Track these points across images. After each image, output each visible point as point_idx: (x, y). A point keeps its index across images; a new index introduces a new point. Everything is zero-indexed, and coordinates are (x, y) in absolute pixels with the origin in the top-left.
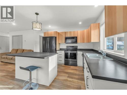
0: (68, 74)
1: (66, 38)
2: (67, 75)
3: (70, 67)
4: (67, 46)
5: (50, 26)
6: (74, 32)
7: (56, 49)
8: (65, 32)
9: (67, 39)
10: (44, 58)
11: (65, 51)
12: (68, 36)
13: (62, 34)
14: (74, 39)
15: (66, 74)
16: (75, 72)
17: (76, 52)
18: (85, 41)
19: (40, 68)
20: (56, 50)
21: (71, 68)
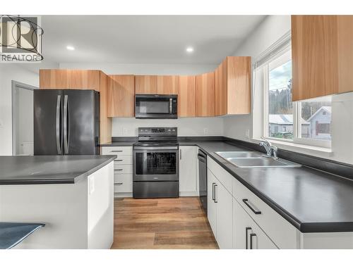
0: (153, 231)
1: (139, 100)
2: (153, 235)
3: (156, 204)
4: (140, 129)
5: (70, 48)
6: (167, 79)
7: (97, 139)
8: (135, 77)
9: (141, 103)
10: (73, 182)
11: (134, 146)
12: (146, 90)
13: (120, 83)
14: (167, 103)
15: (148, 231)
16: (176, 219)
17: (176, 148)
18: (204, 112)
19: (43, 225)
20: (98, 146)
21: (159, 206)
